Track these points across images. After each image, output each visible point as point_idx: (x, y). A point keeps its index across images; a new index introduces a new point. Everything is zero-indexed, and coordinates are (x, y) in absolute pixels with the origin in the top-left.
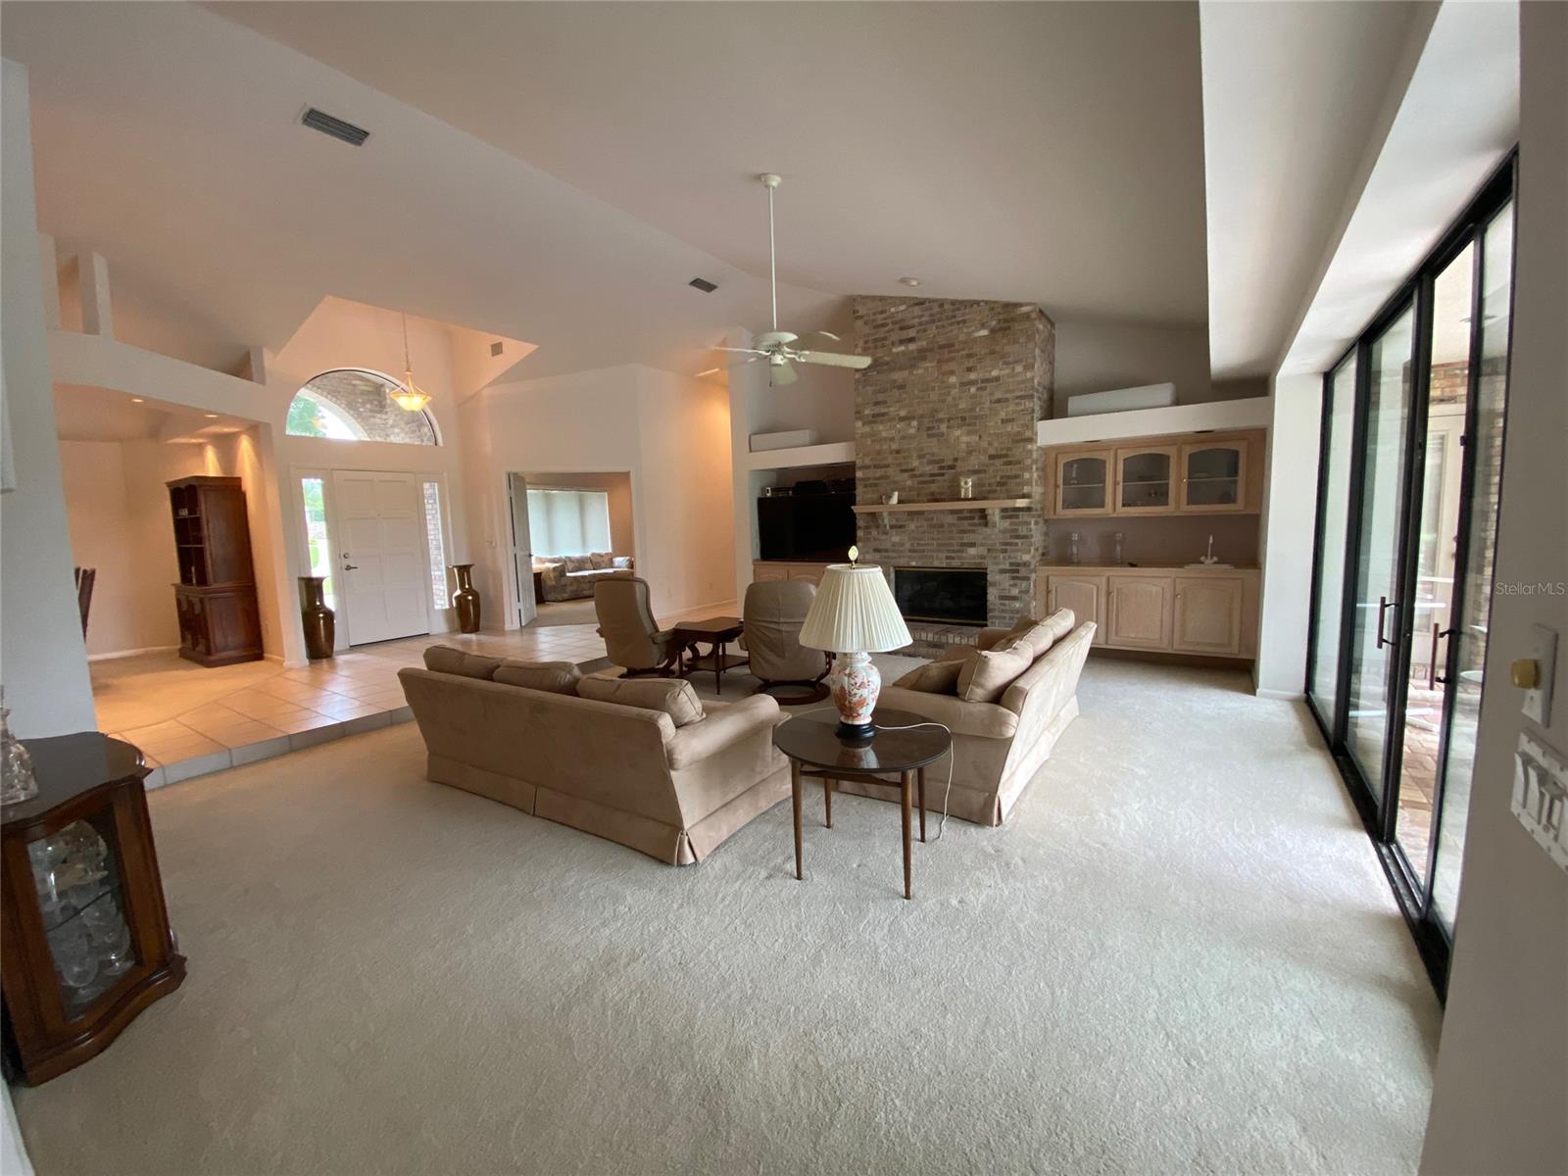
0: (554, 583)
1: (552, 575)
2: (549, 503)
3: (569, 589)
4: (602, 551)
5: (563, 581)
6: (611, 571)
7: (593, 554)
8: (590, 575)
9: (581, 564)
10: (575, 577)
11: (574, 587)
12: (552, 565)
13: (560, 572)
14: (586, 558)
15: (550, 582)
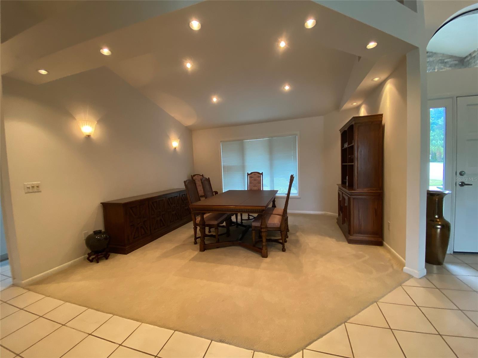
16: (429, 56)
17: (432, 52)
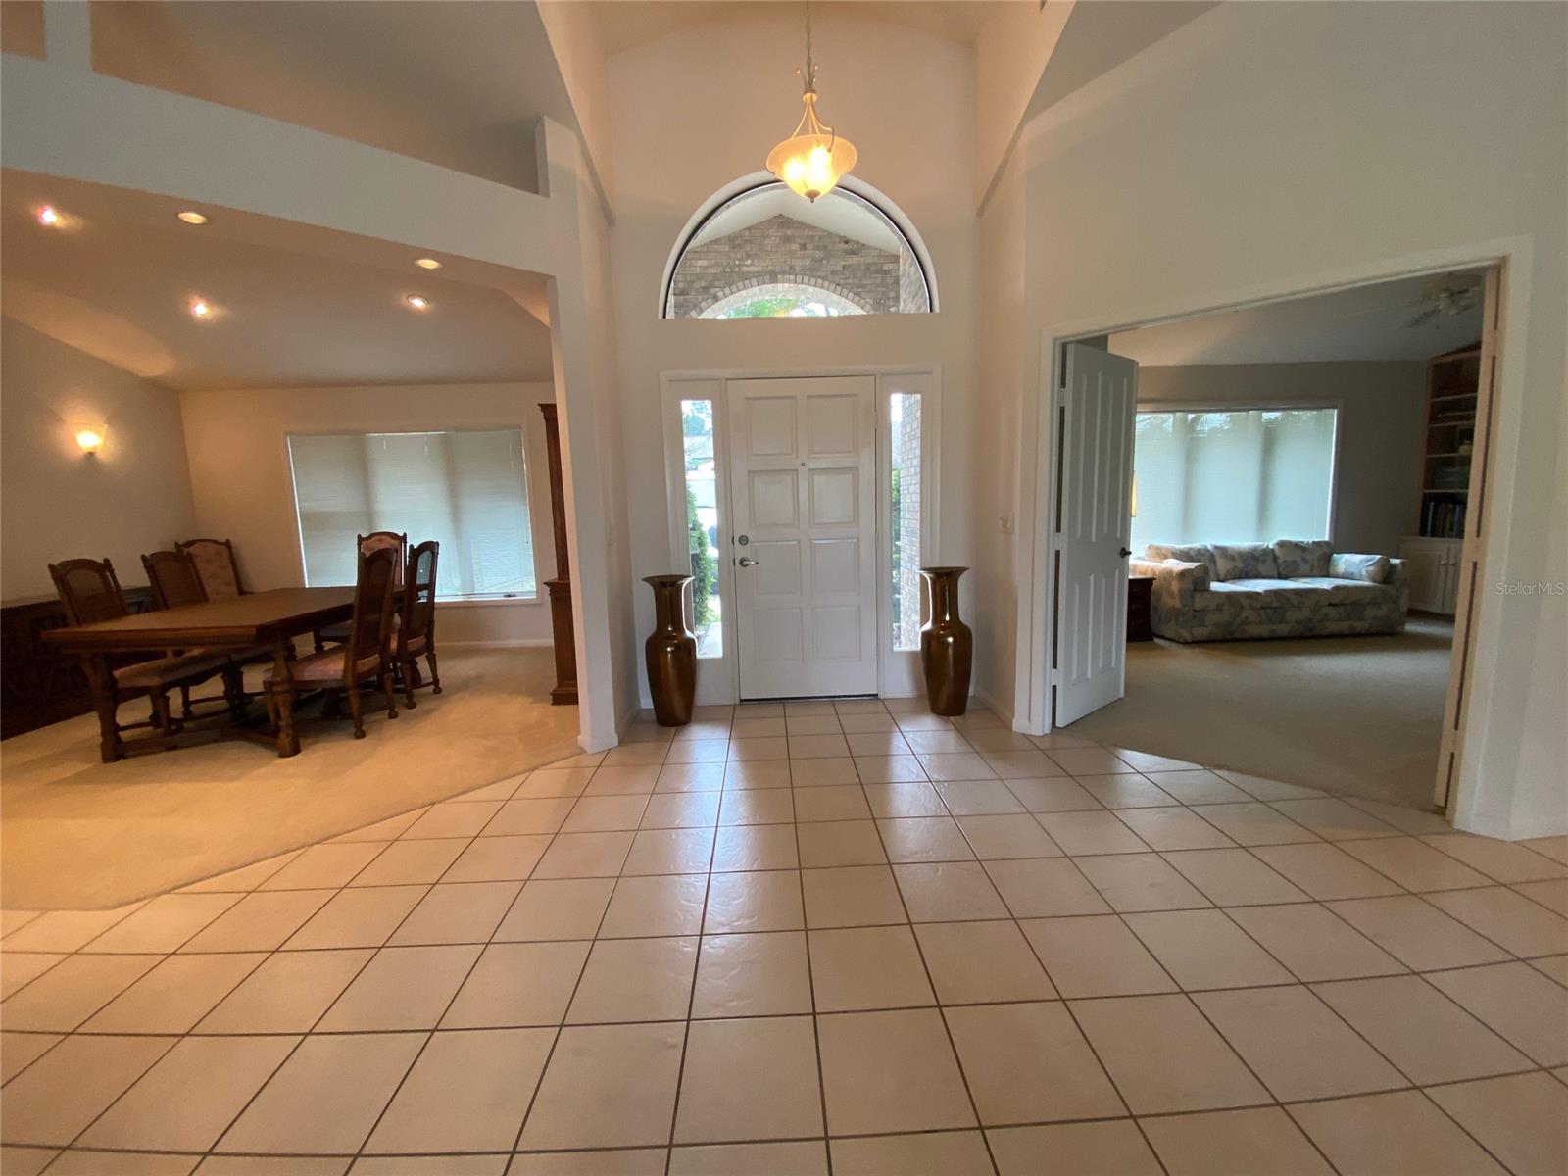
0: (1177, 603)
1: (1175, 587)
2: (1191, 446)
3: (1210, 619)
4: (1307, 537)
5: (1200, 602)
6: (1325, 584)
7: (1282, 544)
8: (1269, 592)
9: (1250, 563)
10: (1231, 596)
11: (1225, 617)
12: (1176, 565)
13: (1195, 582)
14: (1267, 552)
15: (1170, 599)
16: (853, 252)
17: (857, 243)
